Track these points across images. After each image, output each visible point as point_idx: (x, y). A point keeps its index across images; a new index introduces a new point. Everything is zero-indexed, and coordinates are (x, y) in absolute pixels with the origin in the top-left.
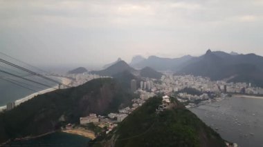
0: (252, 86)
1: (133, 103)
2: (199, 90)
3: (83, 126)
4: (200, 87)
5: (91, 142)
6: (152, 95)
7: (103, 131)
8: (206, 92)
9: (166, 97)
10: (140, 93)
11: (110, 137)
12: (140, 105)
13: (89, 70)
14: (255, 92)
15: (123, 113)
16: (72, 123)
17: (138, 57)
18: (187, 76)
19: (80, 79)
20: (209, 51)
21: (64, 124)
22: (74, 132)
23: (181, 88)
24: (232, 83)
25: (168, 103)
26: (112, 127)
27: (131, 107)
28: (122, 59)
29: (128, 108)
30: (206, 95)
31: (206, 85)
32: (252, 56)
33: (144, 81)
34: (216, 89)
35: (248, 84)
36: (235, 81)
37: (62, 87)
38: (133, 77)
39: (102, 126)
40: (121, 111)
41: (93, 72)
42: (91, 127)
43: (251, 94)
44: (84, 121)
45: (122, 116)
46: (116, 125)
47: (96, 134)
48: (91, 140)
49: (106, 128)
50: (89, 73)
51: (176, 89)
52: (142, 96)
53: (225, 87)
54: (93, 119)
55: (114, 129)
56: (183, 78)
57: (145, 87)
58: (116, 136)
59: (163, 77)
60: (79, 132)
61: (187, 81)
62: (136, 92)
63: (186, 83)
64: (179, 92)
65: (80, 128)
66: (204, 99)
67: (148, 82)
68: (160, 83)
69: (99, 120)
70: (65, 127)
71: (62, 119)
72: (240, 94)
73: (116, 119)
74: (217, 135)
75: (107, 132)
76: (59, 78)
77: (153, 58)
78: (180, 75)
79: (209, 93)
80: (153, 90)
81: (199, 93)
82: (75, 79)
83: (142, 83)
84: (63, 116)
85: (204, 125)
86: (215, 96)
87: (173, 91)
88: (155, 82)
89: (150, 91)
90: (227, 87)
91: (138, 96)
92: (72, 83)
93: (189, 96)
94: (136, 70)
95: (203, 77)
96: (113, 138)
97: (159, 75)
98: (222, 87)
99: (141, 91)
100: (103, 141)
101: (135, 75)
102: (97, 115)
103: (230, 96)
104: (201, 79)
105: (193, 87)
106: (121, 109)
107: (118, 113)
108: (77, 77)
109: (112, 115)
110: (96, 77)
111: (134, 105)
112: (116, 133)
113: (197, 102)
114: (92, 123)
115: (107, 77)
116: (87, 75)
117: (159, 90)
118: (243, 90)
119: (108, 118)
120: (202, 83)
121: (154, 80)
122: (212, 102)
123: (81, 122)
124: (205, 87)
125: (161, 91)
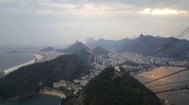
0: (173, 60)
1: (90, 72)
2: (137, 62)
3: (56, 89)
4: (137, 60)
5: (63, 100)
6: (103, 67)
7: (71, 92)
8: (141, 64)
10: (94, 65)
11: (78, 97)
12: (96, 74)
13: (56, 49)
14: (176, 64)
16: (48, 87)
17: (91, 39)
18: (126, 53)
19: (50, 55)
20: (142, 35)
21: (42, 88)
22: (50, 93)
23: (123, 62)
24: (159, 58)
25: (119, 72)
26: (78, 89)
27: (89, 75)
28: (79, 41)
29: (87, 76)
31: (141, 60)
33: (97, 57)
34: (148, 62)
36: (161, 56)
37: (38, 61)
38: (89, 54)
39: (70, 89)
40: (82, 78)
41: (59, 51)
42: (62, 89)
43: (173, 66)
44: (56, 85)
45: (84, 82)
46: (80, 88)
47: (66, 95)
48: (63, 99)
49: (73, 91)
50: (56, 51)
51: (120, 63)
52: (96, 67)
54: (63, 84)
55: (80, 91)
56: (124, 54)
57: (98, 61)
58: (83, 96)
59: (110, 54)
60: (54, 93)
61: (127, 56)
62: (92, 65)
63: (127, 58)
64: (124, 64)
65: (53, 90)
66: (141, 70)
67: (100, 57)
68: (108, 58)
69: (67, 85)
70: (43, 90)
71: (41, 84)
72: (165, 65)
73: (79, 83)
75: (74, 93)
76: (34, 54)
77: (101, 40)
78: (121, 52)
79: (143, 65)
80: (103, 63)
81: (137, 65)
82: (46, 56)
83: (95, 58)
84: (41, 82)
86: (148, 67)
87: (118, 64)
88: (105, 57)
90: (156, 61)
91: (93, 68)
92: (44, 59)
93: (130, 67)
94: (90, 49)
97: (108, 52)
98: (152, 61)
99: (95, 63)
100: (73, 99)
101: (90, 52)
102: (65, 81)
103: (158, 67)
104: (137, 55)
105: (132, 61)
106: (82, 76)
107: (80, 79)
108: (47, 53)
109: (76, 81)
110: (62, 54)
111: (91, 74)
112: (82, 93)
113: (136, 71)
114: (62, 87)
115: (69, 54)
116: (55, 53)
117: (108, 63)
118: (167, 62)
119: (74, 83)
120: (138, 58)
121: (103, 56)
122: (146, 71)
123: (54, 86)
124: (140, 61)
125: (110, 64)
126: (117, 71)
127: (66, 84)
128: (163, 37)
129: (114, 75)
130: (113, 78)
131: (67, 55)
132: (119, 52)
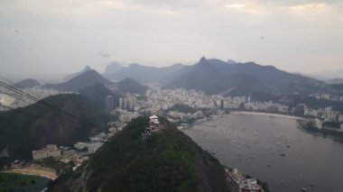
0: (251, 101)
1: (110, 127)
2: (193, 106)
3: (37, 162)
4: (194, 103)
5: (52, 184)
6: (135, 115)
7: (68, 167)
8: (200, 109)
9: (154, 117)
10: (118, 113)
11: (80, 174)
12: (120, 129)
13: (42, 83)
14: (255, 108)
15: (95, 141)
16: (21, 159)
17: (115, 64)
18: (178, 90)
20: (203, 59)
21: (8, 162)
22: (24, 171)
23: (171, 105)
24: (229, 97)
25: (157, 125)
26: (81, 160)
27: (107, 132)
28: (92, 68)
29: (103, 134)
30: (200, 112)
31: (200, 101)
32: (251, 65)
33: (124, 98)
34: (211, 105)
35: (247, 98)
36: (233, 95)
38: (110, 93)
39: (67, 161)
40: (92, 139)
41: (48, 86)
42: (50, 163)
43: (251, 110)
44: (38, 155)
45: (95, 146)
46: (87, 158)
47: (58, 172)
48: (51, 181)
49: (72, 164)
50: (43, 87)
51: (165, 107)
52: (122, 117)
53: (222, 102)
54: (53, 151)
55: (84, 164)
56: (173, 92)
57: (126, 105)
58: (87, 172)
59: (148, 92)
60: (32, 171)
61: (179, 96)
62: (113, 113)
63: (177, 99)
64: (169, 110)
65: (33, 165)
66: (199, 118)
68: (146, 99)
69: (62, 153)
70: (9, 166)
71: (5, 154)
72: (239, 110)
73: (85, 149)
74: (215, 161)
75: (74, 169)
77: (135, 66)
78: (169, 88)
79: (204, 110)
80: (136, 109)
81: (193, 111)
83: (121, 99)
84: (5, 150)
85: (200, 149)
86: (211, 114)
87: (162, 109)
88: (139, 98)
89: (132, 110)
90: (225, 103)
91: (116, 118)
92: (16, 103)
93: (181, 115)
94: (112, 83)
95: (197, 90)
96: (83, 176)
97: (146, 88)
98: (219, 103)
99: (120, 110)
100: (70, 181)
101: (112, 89)
102: (58, 147)
103: (228, 113)
104: (196, 94)
105: (186, 103)
106: (93, 136)
107: (89, 141)
109: (80, 145)
110: (53, 92)
111: (110, 130)
112: (87, 168)
113: (191, 121)
114: (51, 157)
115: (70, 92)
116: (40, 91)
117: (144, 108)
118: (242, 105)
119: (75, 149)
120: (196, 98)
121: (137, 95)
122: (208, 120)
123: (34, 157)
124: (200, 104)
125: (147, 110)
126: (153, 123)
127: (59, 153)
128: (237, 62)
129: (148, 130)
130: (144, 136)
131: (60, 95)
132: (165, 88)
